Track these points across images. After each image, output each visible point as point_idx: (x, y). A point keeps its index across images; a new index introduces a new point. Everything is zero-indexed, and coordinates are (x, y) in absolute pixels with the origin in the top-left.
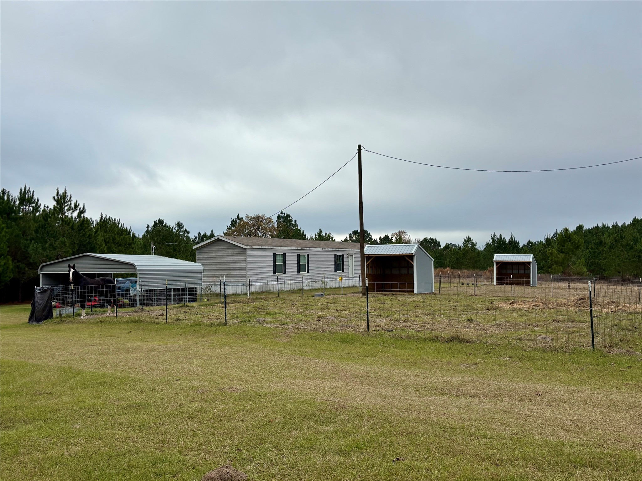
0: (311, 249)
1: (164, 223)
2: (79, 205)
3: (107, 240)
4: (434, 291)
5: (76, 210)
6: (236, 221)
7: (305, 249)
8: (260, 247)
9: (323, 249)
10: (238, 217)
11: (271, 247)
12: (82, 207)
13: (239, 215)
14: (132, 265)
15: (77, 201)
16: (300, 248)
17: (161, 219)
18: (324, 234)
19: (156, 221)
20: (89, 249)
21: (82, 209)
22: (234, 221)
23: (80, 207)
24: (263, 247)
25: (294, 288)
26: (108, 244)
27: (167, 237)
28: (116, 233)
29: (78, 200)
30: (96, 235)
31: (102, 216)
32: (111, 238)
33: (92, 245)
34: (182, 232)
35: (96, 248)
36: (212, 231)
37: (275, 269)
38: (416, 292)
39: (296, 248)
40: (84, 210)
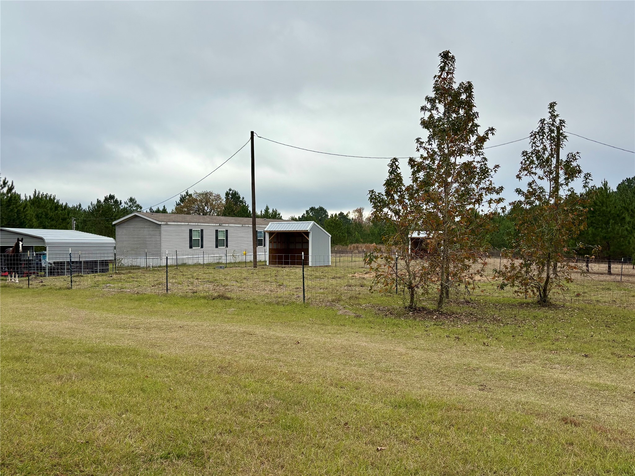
0: (230, 225)
1: (115, 199)
2: (7, 182)
3: (40, 215)
4: (330, 264)
5: (5, 186)
6: (185, 197)
7: (224, 225)
8: (176, 223)
9: (244, 226)
10: (187, 193)
11: (187, 224)
12: (11, 184)
13: (188, 191)
14: (41, 239)
15: (5, 179)
16: (218, 225)
17: (112, 194)
18: (270, 211)
19: (107, 196)
20: (18, 224)
21: (10, 186)
22: (183, 197)
23: (8, 184)
24: (178, 223)
25: (211, 261)
26: (40, 219)
27: (106, 213)
28: (48, 208)
29: (6, 177)
30: (25, 211)
31: (35, 192)
32: (44, 213)
33: (21, 220)
34: (135, 207)
35: (26, 222)
36: (164, 207)
37: (191, 244)
38: (310, 264)
39: (214, 225)
40: (12, 187)
